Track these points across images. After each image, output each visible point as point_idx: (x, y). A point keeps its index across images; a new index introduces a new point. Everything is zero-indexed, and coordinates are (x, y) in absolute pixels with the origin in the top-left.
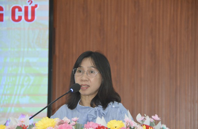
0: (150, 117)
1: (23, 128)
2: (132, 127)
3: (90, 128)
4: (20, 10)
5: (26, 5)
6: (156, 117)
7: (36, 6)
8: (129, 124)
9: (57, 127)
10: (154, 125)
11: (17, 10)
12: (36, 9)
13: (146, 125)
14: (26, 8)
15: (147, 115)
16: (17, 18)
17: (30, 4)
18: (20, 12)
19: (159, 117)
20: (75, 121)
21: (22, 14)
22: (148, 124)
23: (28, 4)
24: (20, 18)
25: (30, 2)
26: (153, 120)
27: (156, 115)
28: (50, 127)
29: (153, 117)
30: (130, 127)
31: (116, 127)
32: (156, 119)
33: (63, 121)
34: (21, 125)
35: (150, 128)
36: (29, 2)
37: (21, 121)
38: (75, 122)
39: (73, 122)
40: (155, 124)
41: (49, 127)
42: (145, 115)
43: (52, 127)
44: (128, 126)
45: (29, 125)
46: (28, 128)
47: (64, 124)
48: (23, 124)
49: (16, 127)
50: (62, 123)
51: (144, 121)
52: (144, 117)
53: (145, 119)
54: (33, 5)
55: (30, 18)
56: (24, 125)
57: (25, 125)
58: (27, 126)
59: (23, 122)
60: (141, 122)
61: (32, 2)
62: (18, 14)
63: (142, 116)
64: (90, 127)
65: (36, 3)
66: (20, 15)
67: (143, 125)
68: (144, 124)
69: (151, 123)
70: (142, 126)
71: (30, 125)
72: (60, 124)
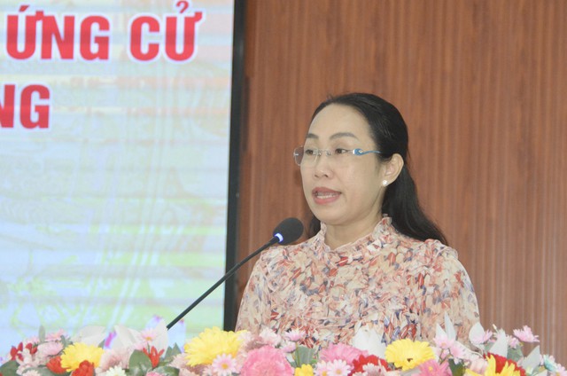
0: (510, 333)
1: (150, 356)
2: (456, 362)
3: (335, 361)
4: (154, 26)
5: (171, 15)
6: (526, 334)
7: (198, 16)
8: (446, 352)
9: (245, 355)
10: (519, 357)
11: (145, 27)
12: (198, 25)
13: (496, 356)
14: (171, 22)
15: (499, 328)
16: (145, 49)
17: (182, 11)
18: (155, 34)
19: (535, 334)
20: (295, 342)
21: (160, 38)
22: (503, 353)
23: (176, 13)
24: (154, 49)
25: (182, 5)
26: (517, 342)
27: (526, 328)
28: (224, 355)
29: (516, 332)
30: (451, 361)
31: (409, 360)
32: (524, 340)
33: (261, 339)
34: (146, 347)
35: (507, 363)
36: (178, 4)
37: (144, 337)
38: (293, 344)
39: (289, 343)
40: (521, 354)
41: (221, 355)
42: (495, 327)
43: (230, 356)
44: (443, 357)
45: (166, 349)
46: (163, 355)
47: (263, 349)
48: (151, 344)
49: (131, 353)
50: (259, 346)
51: (491, 344)
52: (491, 333)
53: (493, 338)
54: (190, 13)
55: (180, 49)
56: (153, 349)
57: (156, 347)
58: (162, 351)
59: (149, 339)
60: (482, 347)
61: (186, 5)
62: (147, 38)
63: (485, 330)
64: (337, 358)
65: (199, 10)
66: (154, 41)
67: (489, 355)
68: (491, 351)
69: (511, 349)
70: (484, 357)
71: (169, 348)
72: (252, 349)
